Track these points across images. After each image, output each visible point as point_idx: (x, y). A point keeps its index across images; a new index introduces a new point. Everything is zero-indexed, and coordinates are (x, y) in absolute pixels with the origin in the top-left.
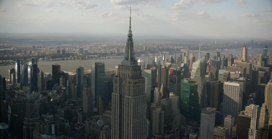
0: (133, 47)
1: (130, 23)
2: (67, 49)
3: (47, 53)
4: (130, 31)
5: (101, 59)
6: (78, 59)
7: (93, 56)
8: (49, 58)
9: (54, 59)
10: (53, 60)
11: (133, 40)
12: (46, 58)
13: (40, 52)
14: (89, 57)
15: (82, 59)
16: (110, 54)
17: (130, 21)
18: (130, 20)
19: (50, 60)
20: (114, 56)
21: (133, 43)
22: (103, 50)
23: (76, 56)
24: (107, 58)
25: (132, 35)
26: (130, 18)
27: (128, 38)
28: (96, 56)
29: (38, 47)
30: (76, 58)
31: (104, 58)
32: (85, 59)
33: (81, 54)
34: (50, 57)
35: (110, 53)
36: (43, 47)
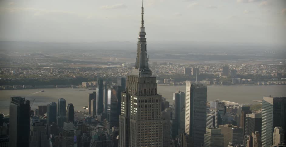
0: (146, 50)
1: (143, 16)
2: (206, 67)
3: (170, 72)
4: (143, 28)
5: (258, 85)
6: (218, 83)
7: (243, 79)
8: (170, 81)
9: (178, 83)
10: (175, 85)
11: (146, 40)
12: (166, 81)
13: (160, 71)
14: (237, 82)
15: (225, 83)
16: (276, 78)
17: (143, 13)
18: (143, 11)
19: (170, 84)
20: (282, 80)
21: (146, 45)
22: (265, 71)
23: (215, 79)
24: (268, 83)
25: (145, 33)
26: (143, 8)
27: (139, 38)
28: (249, 80)
29: (162, 64)
30: (214, 82)
31: (263, 83)
32: (230, 84)
33: (224, 77)
34: (172, 79)
35: (276, 75)
36: (170, 64)
